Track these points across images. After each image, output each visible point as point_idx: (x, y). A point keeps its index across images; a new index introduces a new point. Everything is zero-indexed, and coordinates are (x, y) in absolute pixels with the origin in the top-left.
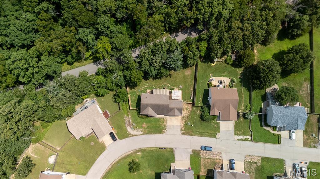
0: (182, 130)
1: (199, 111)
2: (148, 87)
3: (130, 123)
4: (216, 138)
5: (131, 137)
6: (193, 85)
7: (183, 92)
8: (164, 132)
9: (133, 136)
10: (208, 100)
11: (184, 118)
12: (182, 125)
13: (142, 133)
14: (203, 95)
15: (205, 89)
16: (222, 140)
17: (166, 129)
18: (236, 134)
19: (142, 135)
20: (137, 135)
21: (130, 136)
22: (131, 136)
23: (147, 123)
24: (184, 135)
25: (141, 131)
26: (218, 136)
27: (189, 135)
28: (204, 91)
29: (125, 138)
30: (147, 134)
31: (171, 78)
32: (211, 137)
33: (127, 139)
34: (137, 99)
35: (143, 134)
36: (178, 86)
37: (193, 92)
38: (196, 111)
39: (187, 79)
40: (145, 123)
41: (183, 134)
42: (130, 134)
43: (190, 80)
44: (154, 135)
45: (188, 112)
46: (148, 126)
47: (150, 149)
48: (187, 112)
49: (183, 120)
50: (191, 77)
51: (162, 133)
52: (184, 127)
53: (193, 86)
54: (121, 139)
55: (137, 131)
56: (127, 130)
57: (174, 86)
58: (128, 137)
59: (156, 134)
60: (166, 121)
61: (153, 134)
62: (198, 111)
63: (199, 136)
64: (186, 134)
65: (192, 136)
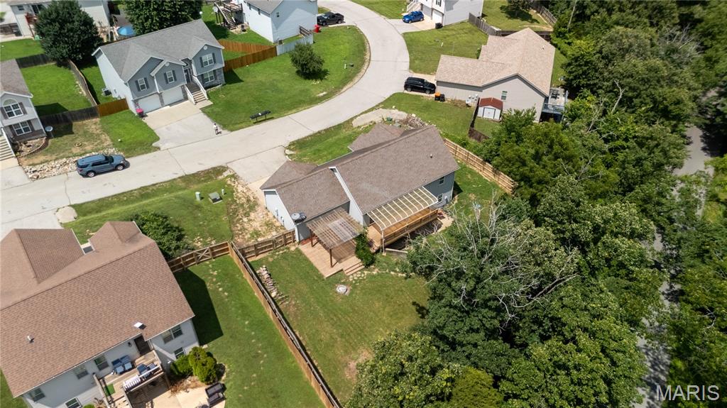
0: (234, 176)
4: (74, 206)
5: (375, 104)
7: (320, 276)
8: (289, 148)
9: (373, 109)
11: (246, 206)
12: (240, 188)
13: (354, 123)
15: (221, 334)
16: (44, 208)
17: (290, 155)
19: (352, 119)
20: (362, 114)
22: (378, 105)
24: (214, 169)
27: (194, 175)
28: (219, 327)
29: (388, 98)
30: (339, 127)
31: (414, 303)
32: (99, 200)
35: (349, 122)
36: (355, 287)
39: (342, 336)
41: (218, 171)
42: (384, 108)
43: (324, 336)
44: (316, 131)
45: (243, 229)
47: (300, 108)
48: (246, 226)
49: (248, 201)
50: (330, 355)
51: (293, 143)
52: (230, 186)
54: (394, 94)
56: (400, 110)
57: (374, 276)
58: (383, 103)
59: (311, 136)
61: (319, 132)
63: (154, 185)
64: (208, 173)
65: (179, 178)
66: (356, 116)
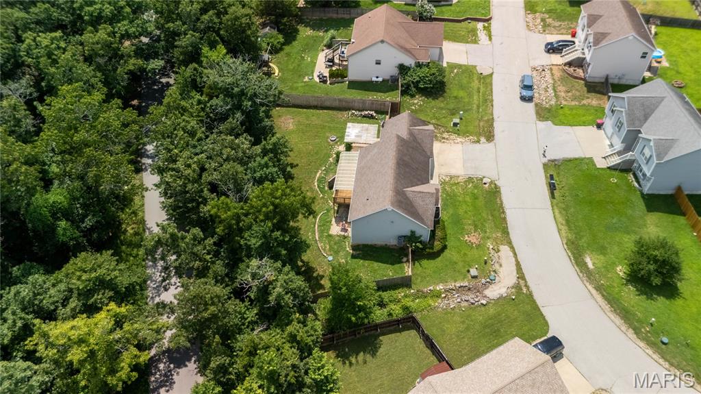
0: (478, 142)
1: (416, 101)
2: (321, 232)
3: (469, 289)
4: (492, 75)
5: (529, 283)
6: (331, 112)
8: (492, 183)
9: (521, 275)
10: (380, 79)
12: (459, 140)
13: (505, 249)
14: (365, 90)
15: (349, 89)
16: (497, 64)
17: (482, 180)
18: (475, 42)
19: (512, 248)
20: (518, 265)
21: (525, 290)
22: (527, 286)
23: (462, 231)
24: (493, 136)
25: (499, 251)
26: (484, 69)
27: (492, 125)
28: (353, 89)
29: (539, 310)
30: (506, 232)
32: (491, 84)
33: (540, 299)
34: (367, 263)
35: (510, 243)
36: (330, 145)
37: (354, 111)
38: (413, 108)
39: (308, 124)
40: (464, 237)
41: (490, 137)
42: (517, 287)
43: (314, 118)
44: (508, 212)
46: (476, 226)
47: (564, 228)
49: (444, 138)
51: (497, 188)
52: (468, 137)
53: (335, 112)
54: (546, 324)
55: (501, 266)
56: (501, 298)
58: (530, 295)
59: (502, 204)
60: (451, 177)
61: (504, 212)
62: (414, 104)
63: (492, 106)
64: (490, 132)
65: (493, 118)
66: (515, 254)
